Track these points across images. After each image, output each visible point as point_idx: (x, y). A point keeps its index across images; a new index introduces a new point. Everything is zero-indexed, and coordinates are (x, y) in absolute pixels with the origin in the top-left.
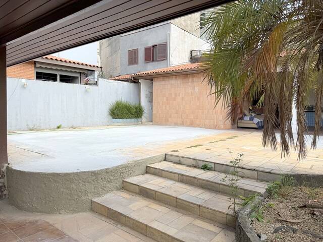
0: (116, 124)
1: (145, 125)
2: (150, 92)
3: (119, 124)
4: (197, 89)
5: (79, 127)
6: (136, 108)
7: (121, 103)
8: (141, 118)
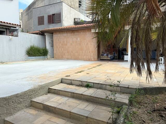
0: (31, 60)
1: (49, 60)
2: (52, 41)
3: (33, 60)
4: (79, 39)
5: (6, 62)
6: (43, 50)
7: (34, 47)
8: (47, 55)
